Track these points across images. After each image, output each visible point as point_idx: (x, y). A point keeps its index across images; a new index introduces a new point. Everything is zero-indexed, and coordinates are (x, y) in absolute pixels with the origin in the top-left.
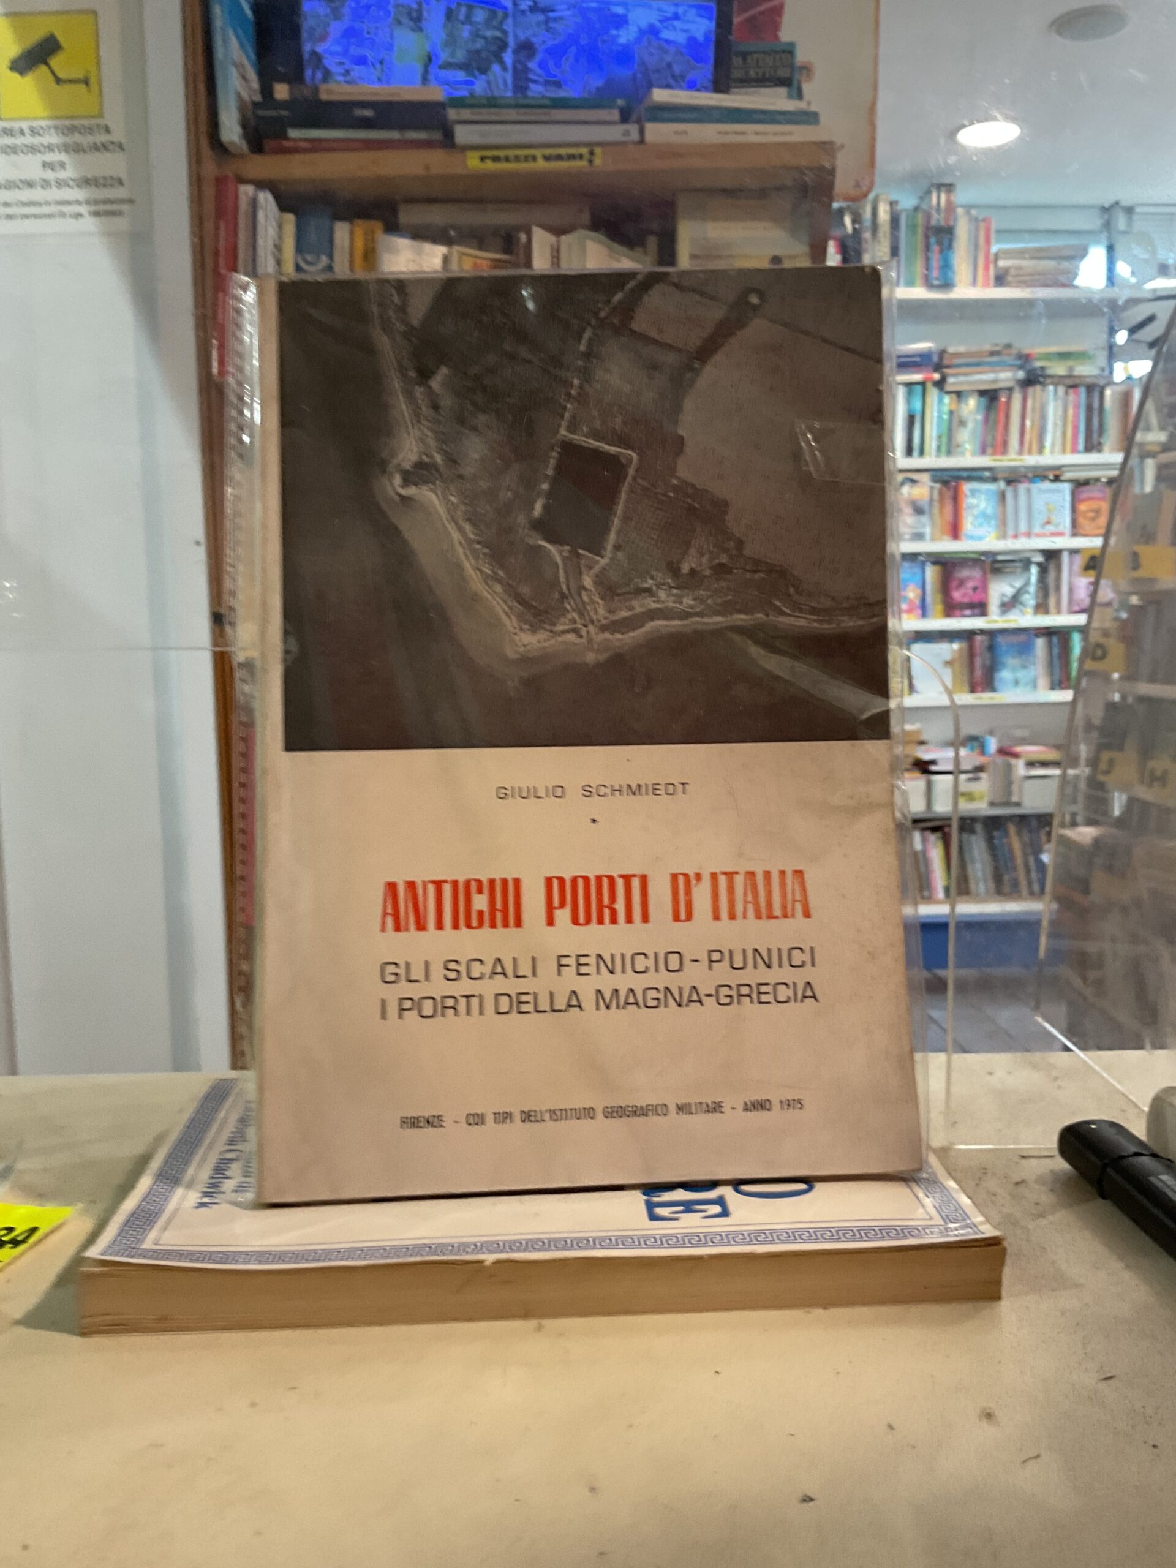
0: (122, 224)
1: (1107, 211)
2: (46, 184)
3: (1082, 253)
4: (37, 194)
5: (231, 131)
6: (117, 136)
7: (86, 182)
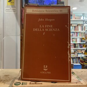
0: (15, 12)
1: (83, 14)
2: (10, 9)
3: (81, 17)
4: (9, 10)
5: (23, 6)
6: (15, 6)
7: (13, 10)
